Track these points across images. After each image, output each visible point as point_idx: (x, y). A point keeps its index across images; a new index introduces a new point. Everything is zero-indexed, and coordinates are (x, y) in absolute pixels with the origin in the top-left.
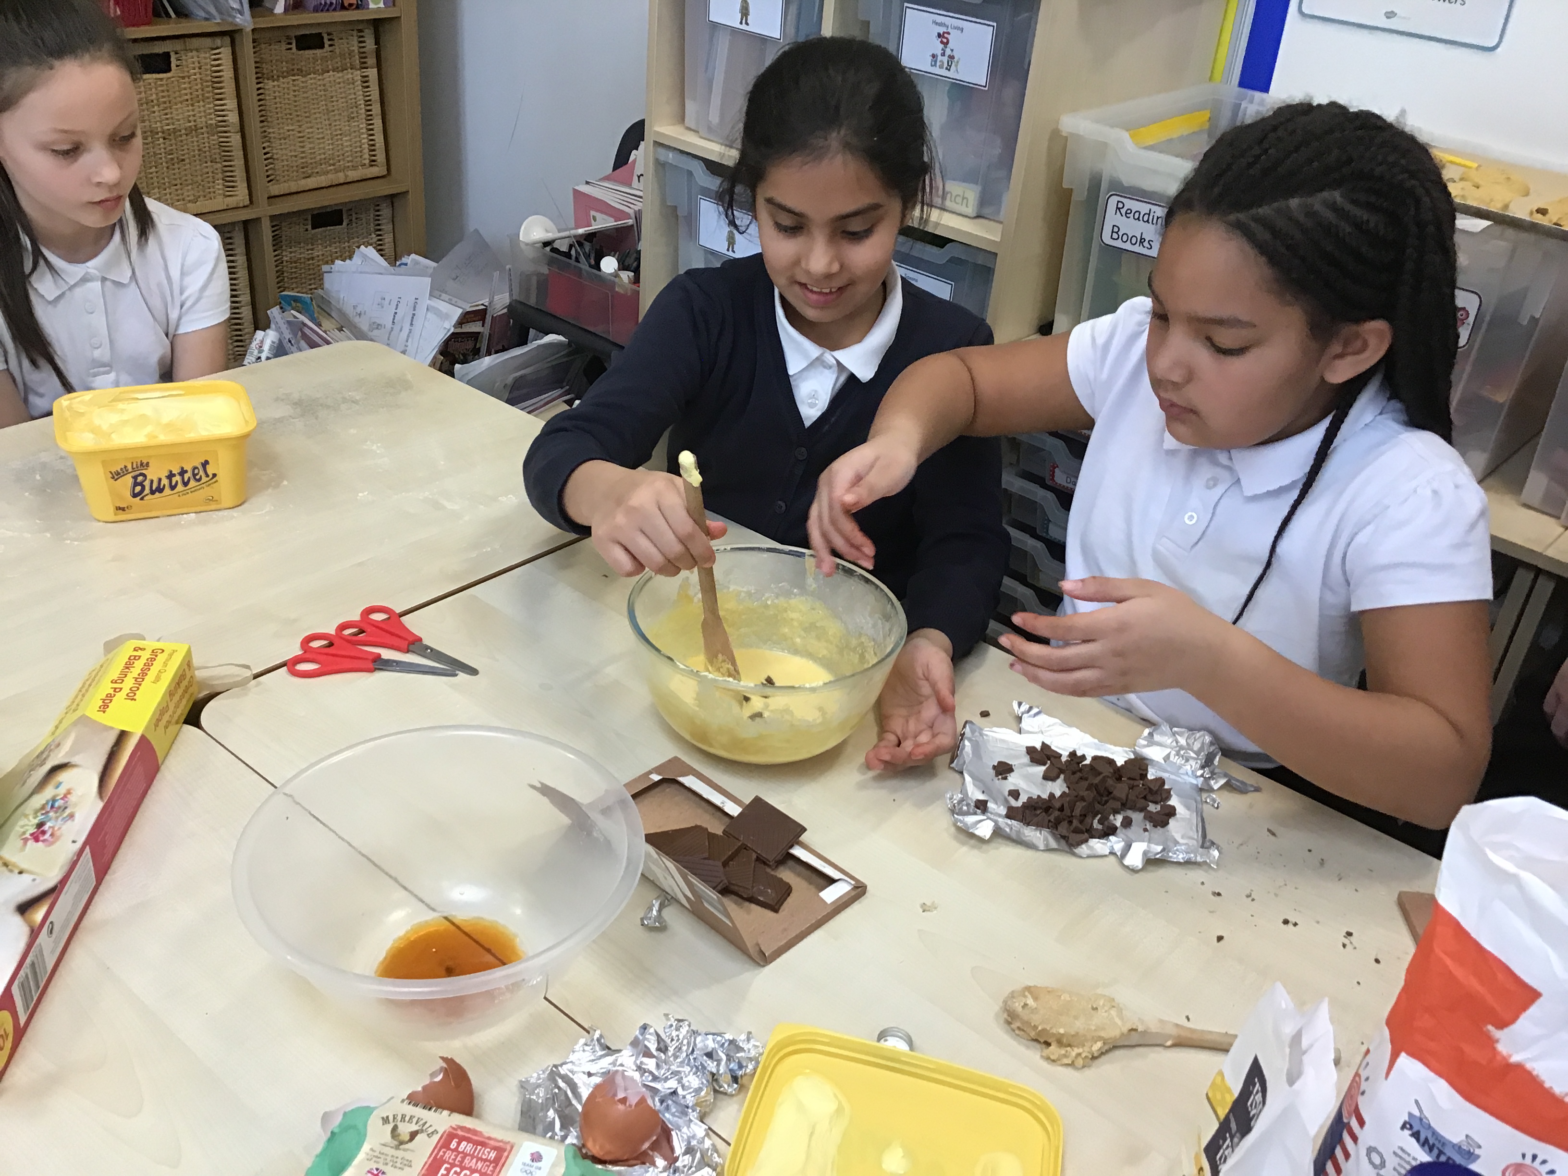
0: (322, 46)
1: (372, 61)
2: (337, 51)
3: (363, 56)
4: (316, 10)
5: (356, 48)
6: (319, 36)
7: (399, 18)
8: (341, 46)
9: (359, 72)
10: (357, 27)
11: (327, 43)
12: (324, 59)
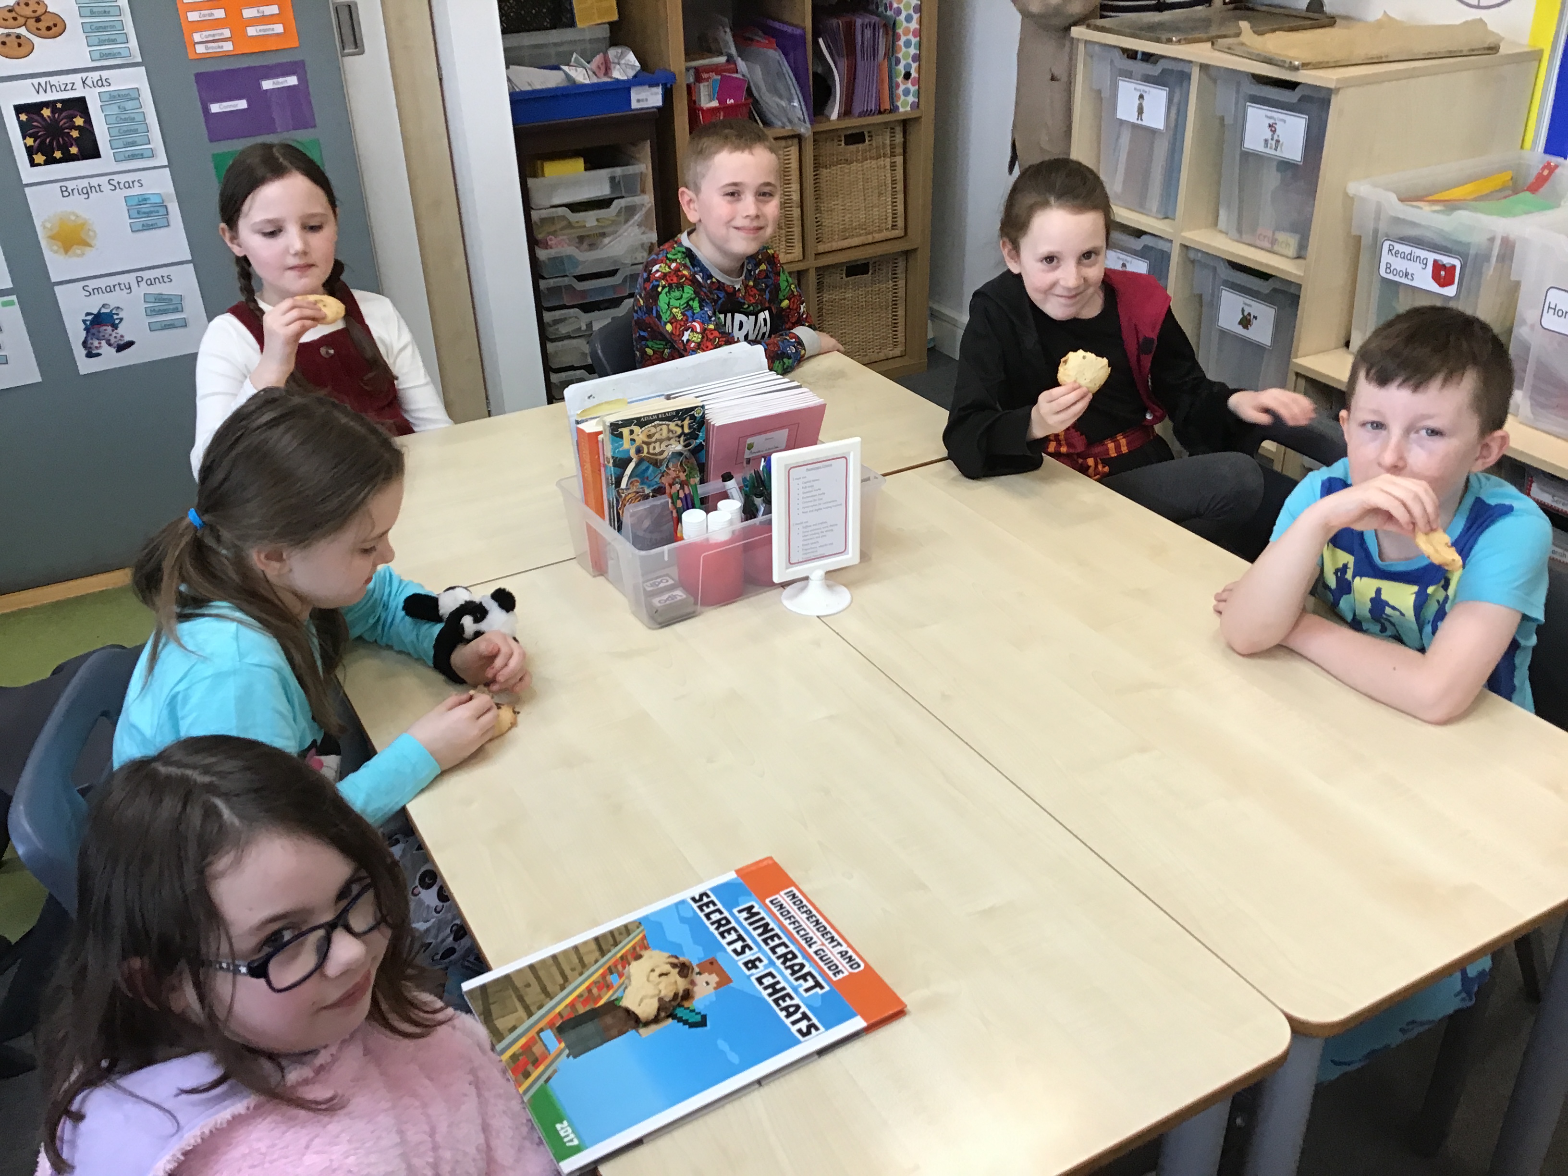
0: (864, 141)
1: (899, 150)
2: (874, 145)
3: (893, 147)
4: (860, 116)
5: (888, 142)
6: (862, 134)
7: (920, 118)
8: (878, 141)
9: (888, 160)
10: (889, 126)
11: (867, 139)
12: (864, 151)
